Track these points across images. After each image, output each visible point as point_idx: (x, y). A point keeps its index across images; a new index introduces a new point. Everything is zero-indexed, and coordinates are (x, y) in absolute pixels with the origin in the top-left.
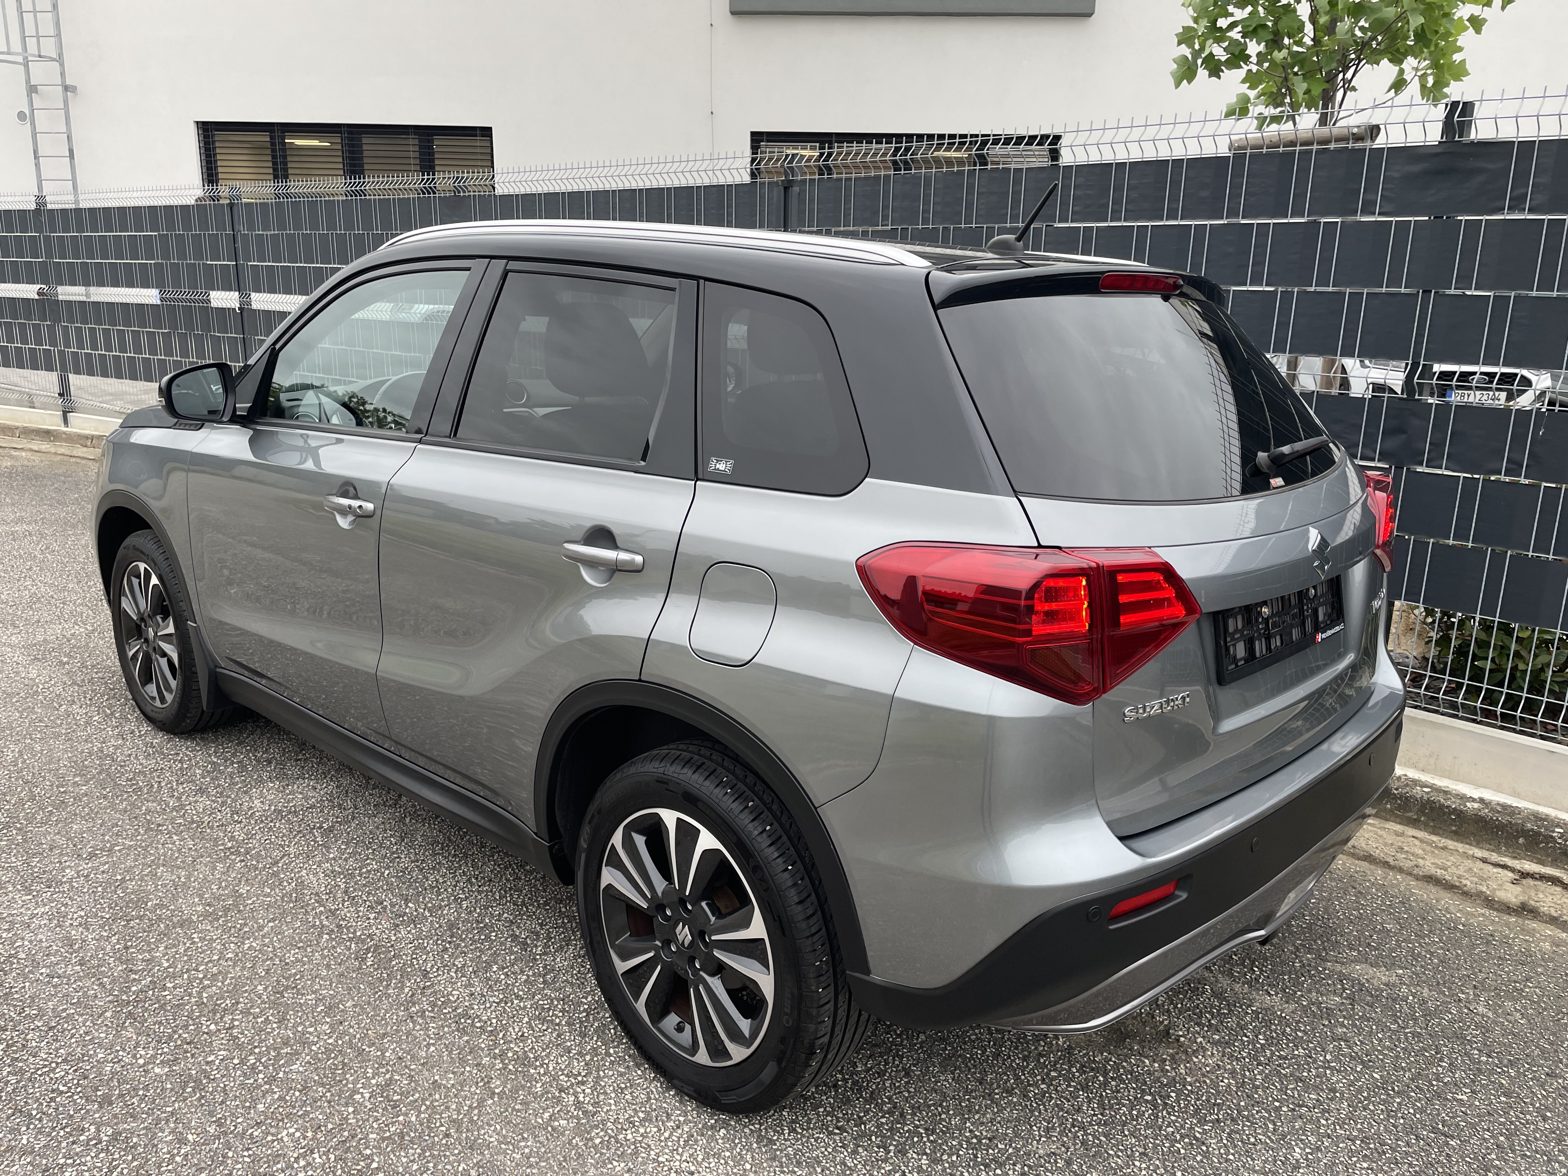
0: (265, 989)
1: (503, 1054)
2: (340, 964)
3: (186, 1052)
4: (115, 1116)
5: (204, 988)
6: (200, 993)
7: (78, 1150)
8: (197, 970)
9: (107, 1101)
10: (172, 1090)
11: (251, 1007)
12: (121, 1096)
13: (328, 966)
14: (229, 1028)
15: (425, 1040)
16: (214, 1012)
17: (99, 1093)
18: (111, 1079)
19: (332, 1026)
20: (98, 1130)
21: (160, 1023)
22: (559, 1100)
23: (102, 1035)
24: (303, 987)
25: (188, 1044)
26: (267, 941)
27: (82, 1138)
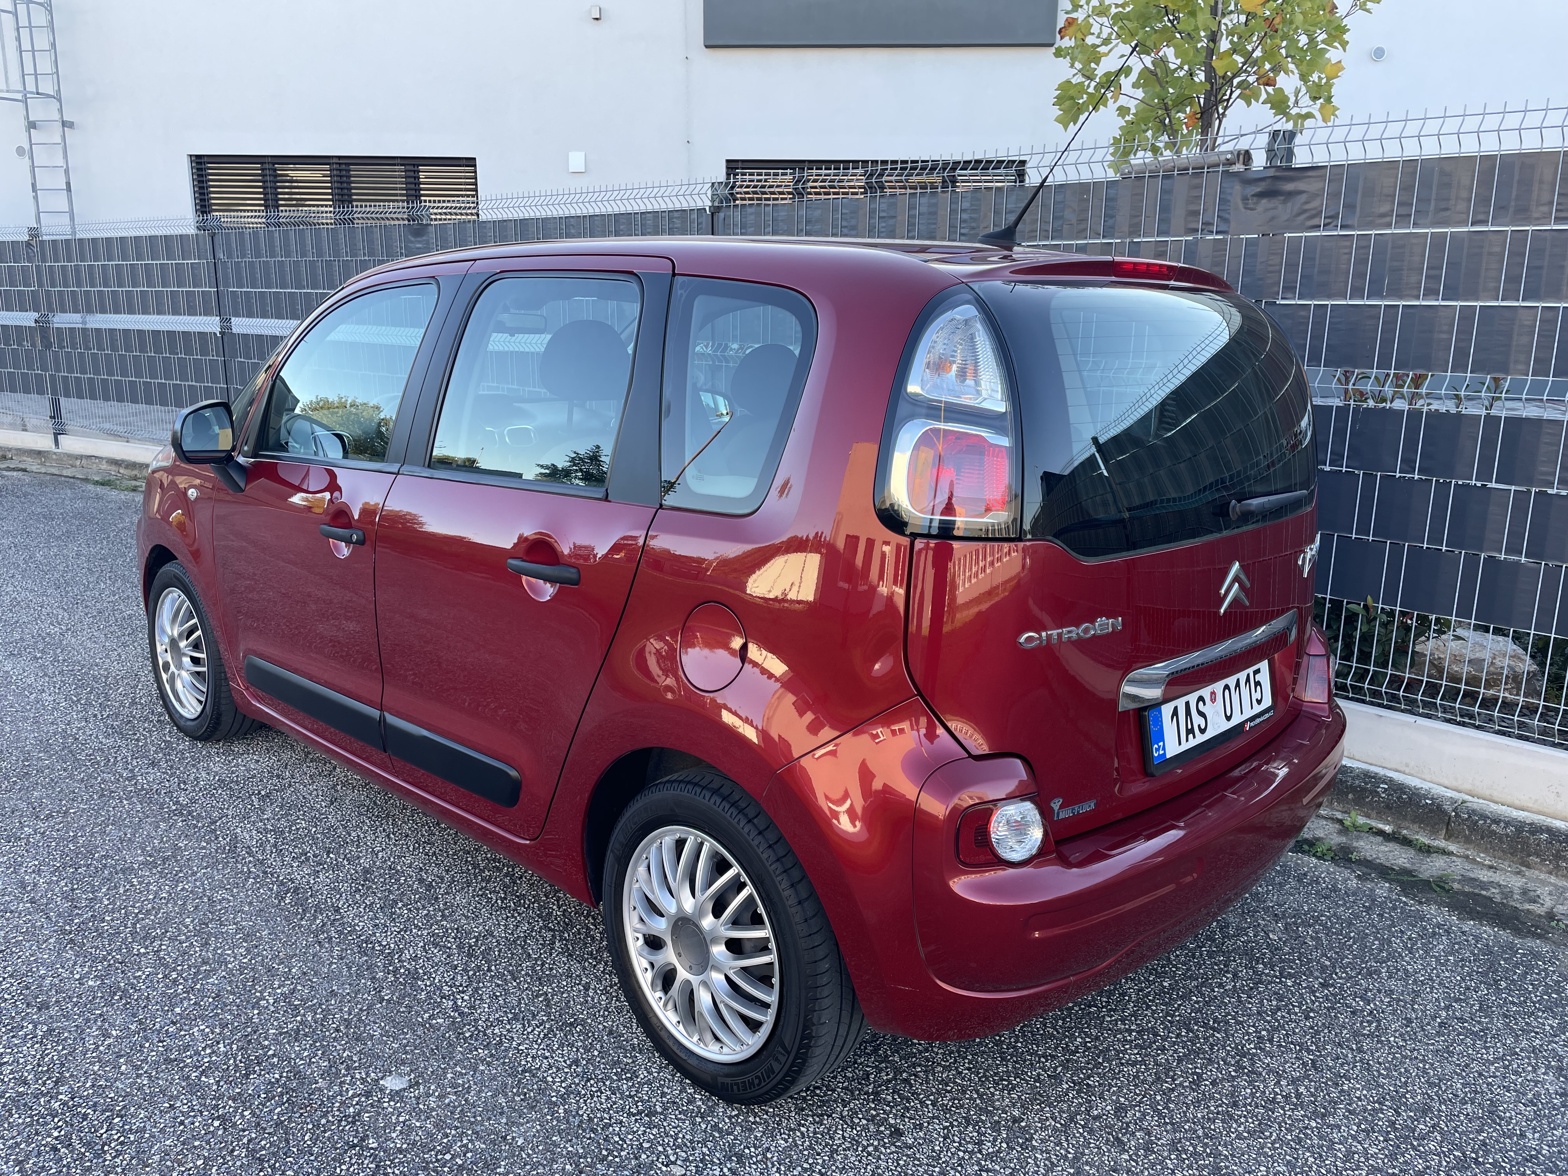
0: (192, 922)
1: (395, 972)
2: (261, 902)
3: (117, 969)
4: (51, 1017)
5: (138, 921)
6: (134, 925)
7: (16, 1042)
8: (133, 907)
9: (44, 1007)
10: (102, 997)
11: (179, 935)
12: (57, 1002)
13: (250, 904)
14: (157, 951)
15: (328, 960)
16: (145, 938)
17: (38, 1000)
18: (50, 990)
19: (248, 950)
20: (35, 1027)
21: (97, 948)
22: (439, 1005)
23: (45, 956)
24: (227, 920)
25: (121, 963)
26: (198, 884)
27: (20, 1033)
